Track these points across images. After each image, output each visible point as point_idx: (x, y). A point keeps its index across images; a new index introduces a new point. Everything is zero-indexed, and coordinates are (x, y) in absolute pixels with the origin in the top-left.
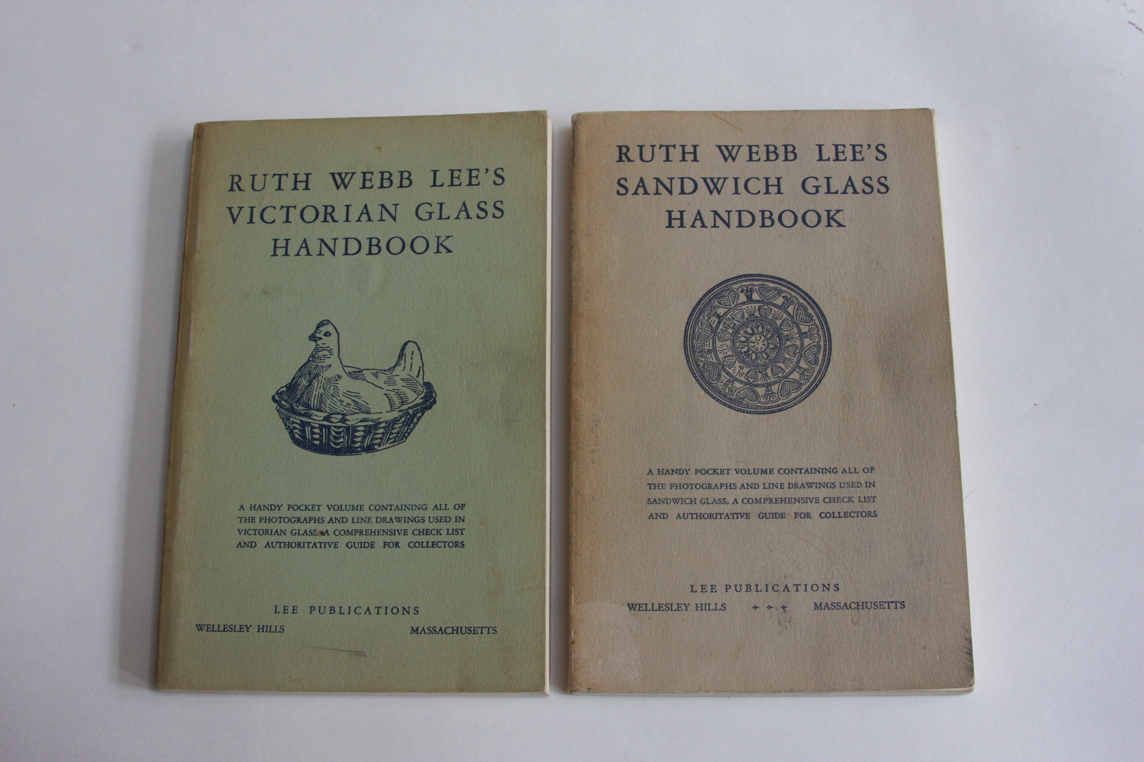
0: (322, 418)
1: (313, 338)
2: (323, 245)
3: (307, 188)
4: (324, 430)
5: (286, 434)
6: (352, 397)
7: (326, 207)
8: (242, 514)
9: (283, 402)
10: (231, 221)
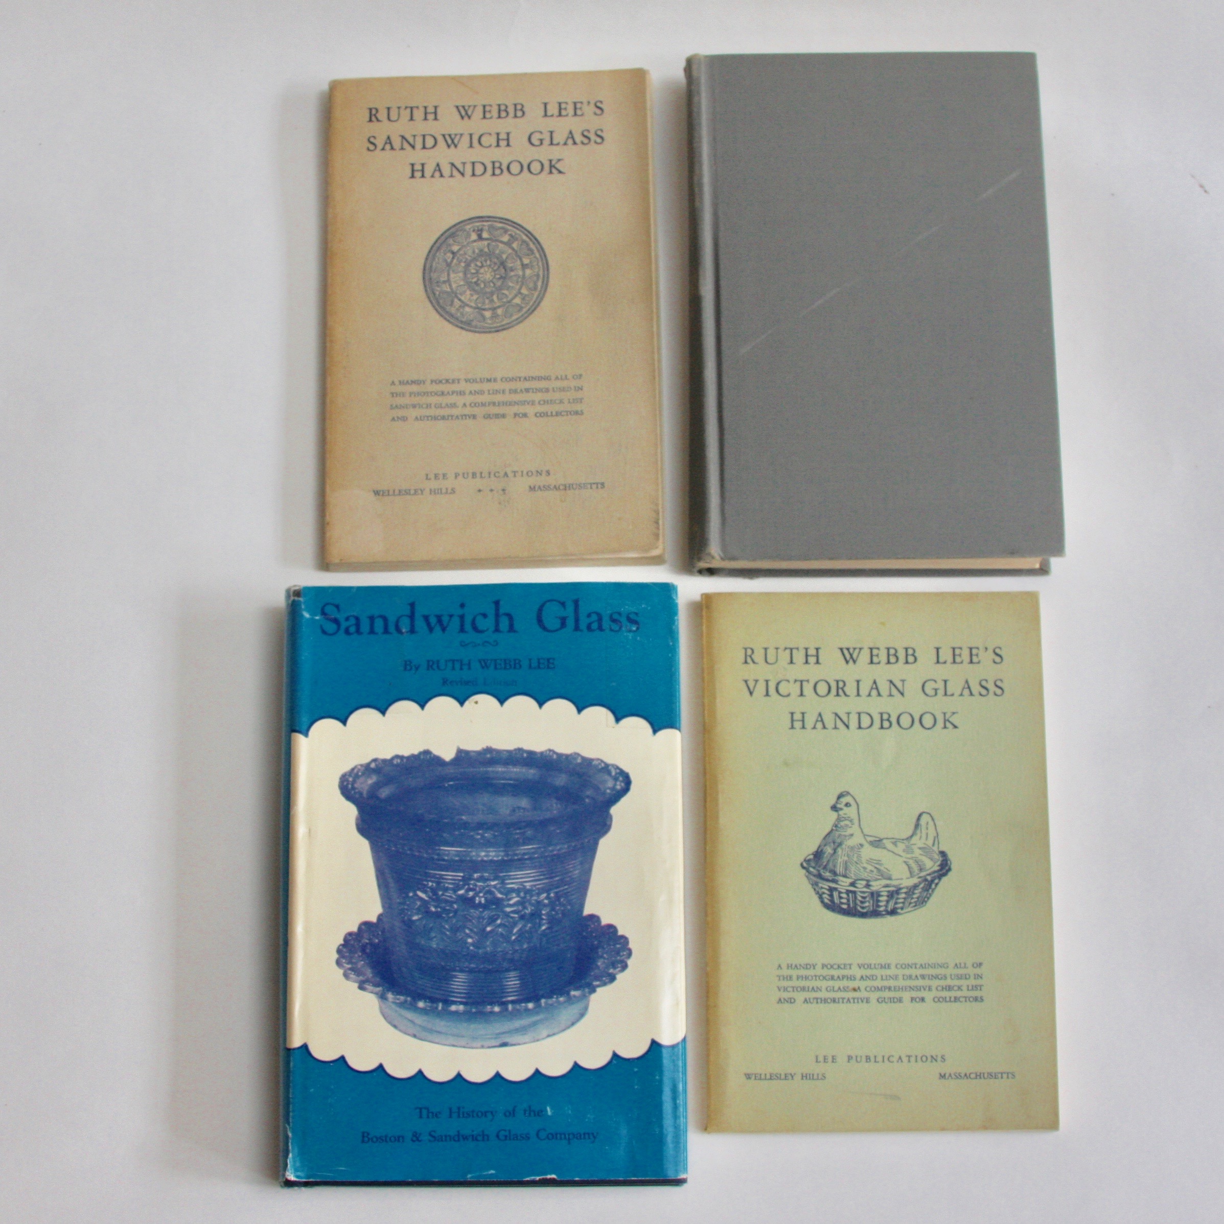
0: (848, 884)
1: (834, 808)
2: (837, 719)
3: (818, 662)
4: (850, 895)
5: (815, 899)
6: (873, 864)
7: (837, 682)
8: (780, 972)
9: (811, 869)
10: (748, 693)
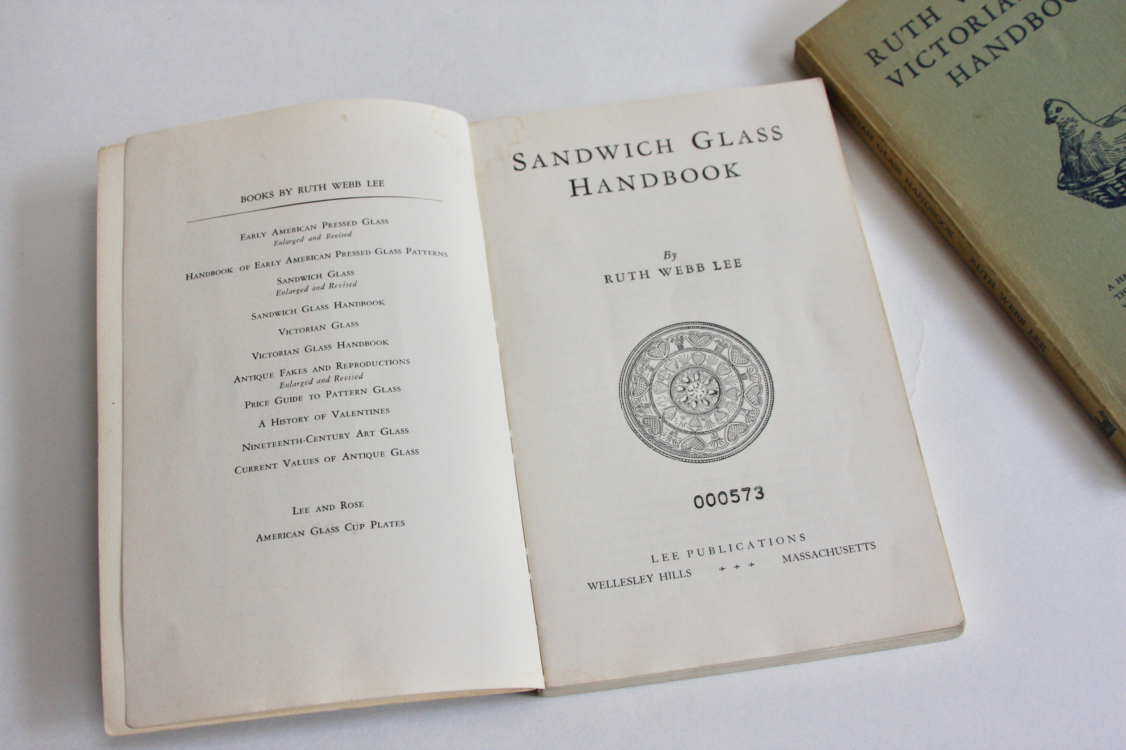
1: (1049, 121)
2: (991, 49)
3: (937, 19)
5: (1095, 206)
7: (967, 21)
8: (1115, 292)
9: (1071, 185)
10: (899, 86)
